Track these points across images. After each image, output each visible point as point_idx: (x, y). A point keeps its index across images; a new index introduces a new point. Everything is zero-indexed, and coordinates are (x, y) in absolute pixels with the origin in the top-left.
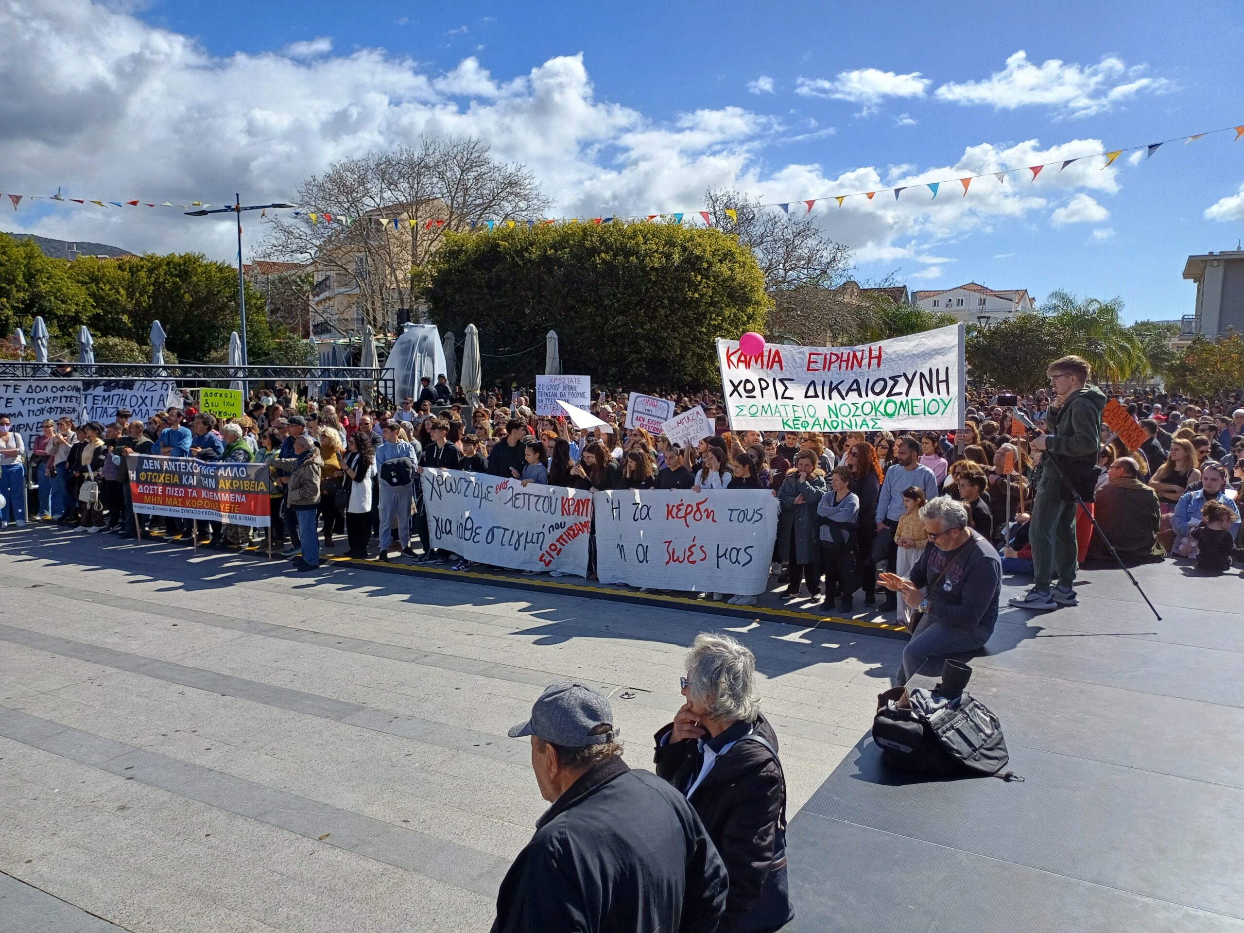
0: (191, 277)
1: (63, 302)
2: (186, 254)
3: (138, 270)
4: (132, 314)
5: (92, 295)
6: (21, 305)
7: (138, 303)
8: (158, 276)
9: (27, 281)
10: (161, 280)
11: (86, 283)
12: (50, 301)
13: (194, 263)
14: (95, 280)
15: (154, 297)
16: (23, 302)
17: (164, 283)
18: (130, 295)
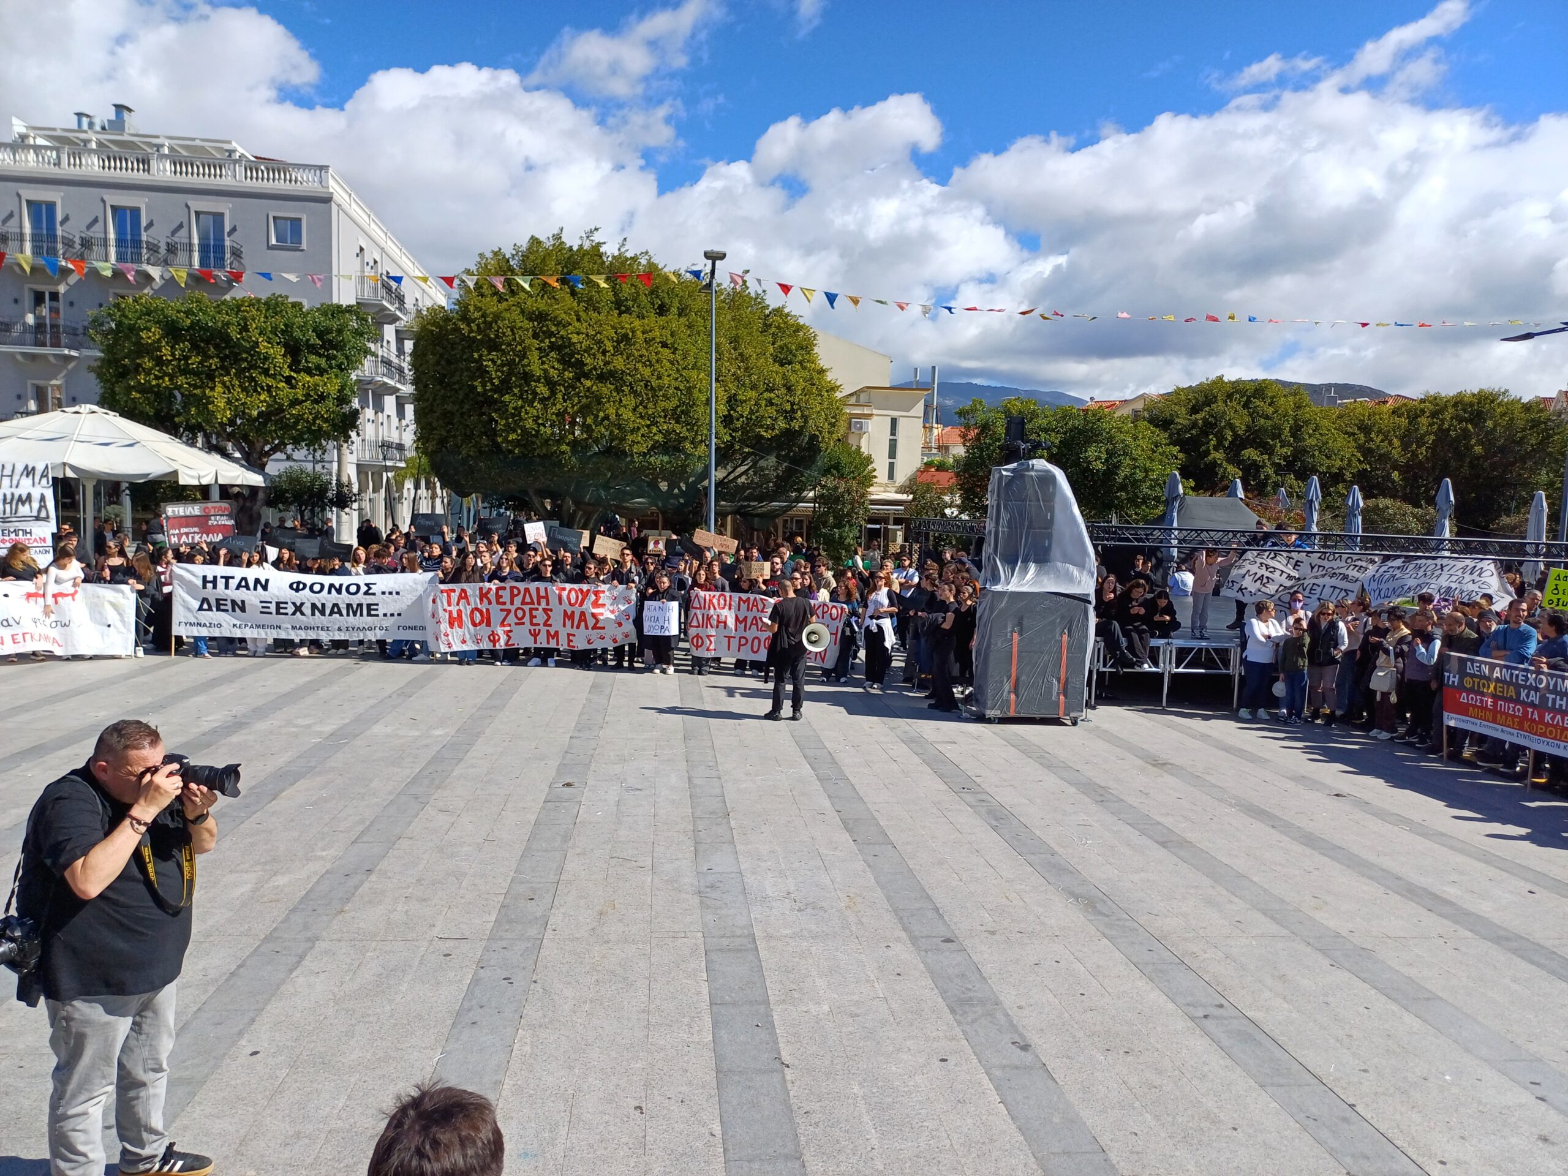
0: (1485, 421)
1: (1328, 458)
2: (1481, 391)
3: (1417, 416)
4: (1405, 470)
5: (1360, 448)
6: (1283, 463)
7: (1414, 454)
8: (1442, 421)
9: (1293, 435)
10: (1446, 426)
11: (1353, 434)
12: (1313, 456)
13: (1493, 402)
14: (1365, 429)
15: (1433, 448)
16: (1285, 458)
17: (1449, 430)
18: (1405, 446)
